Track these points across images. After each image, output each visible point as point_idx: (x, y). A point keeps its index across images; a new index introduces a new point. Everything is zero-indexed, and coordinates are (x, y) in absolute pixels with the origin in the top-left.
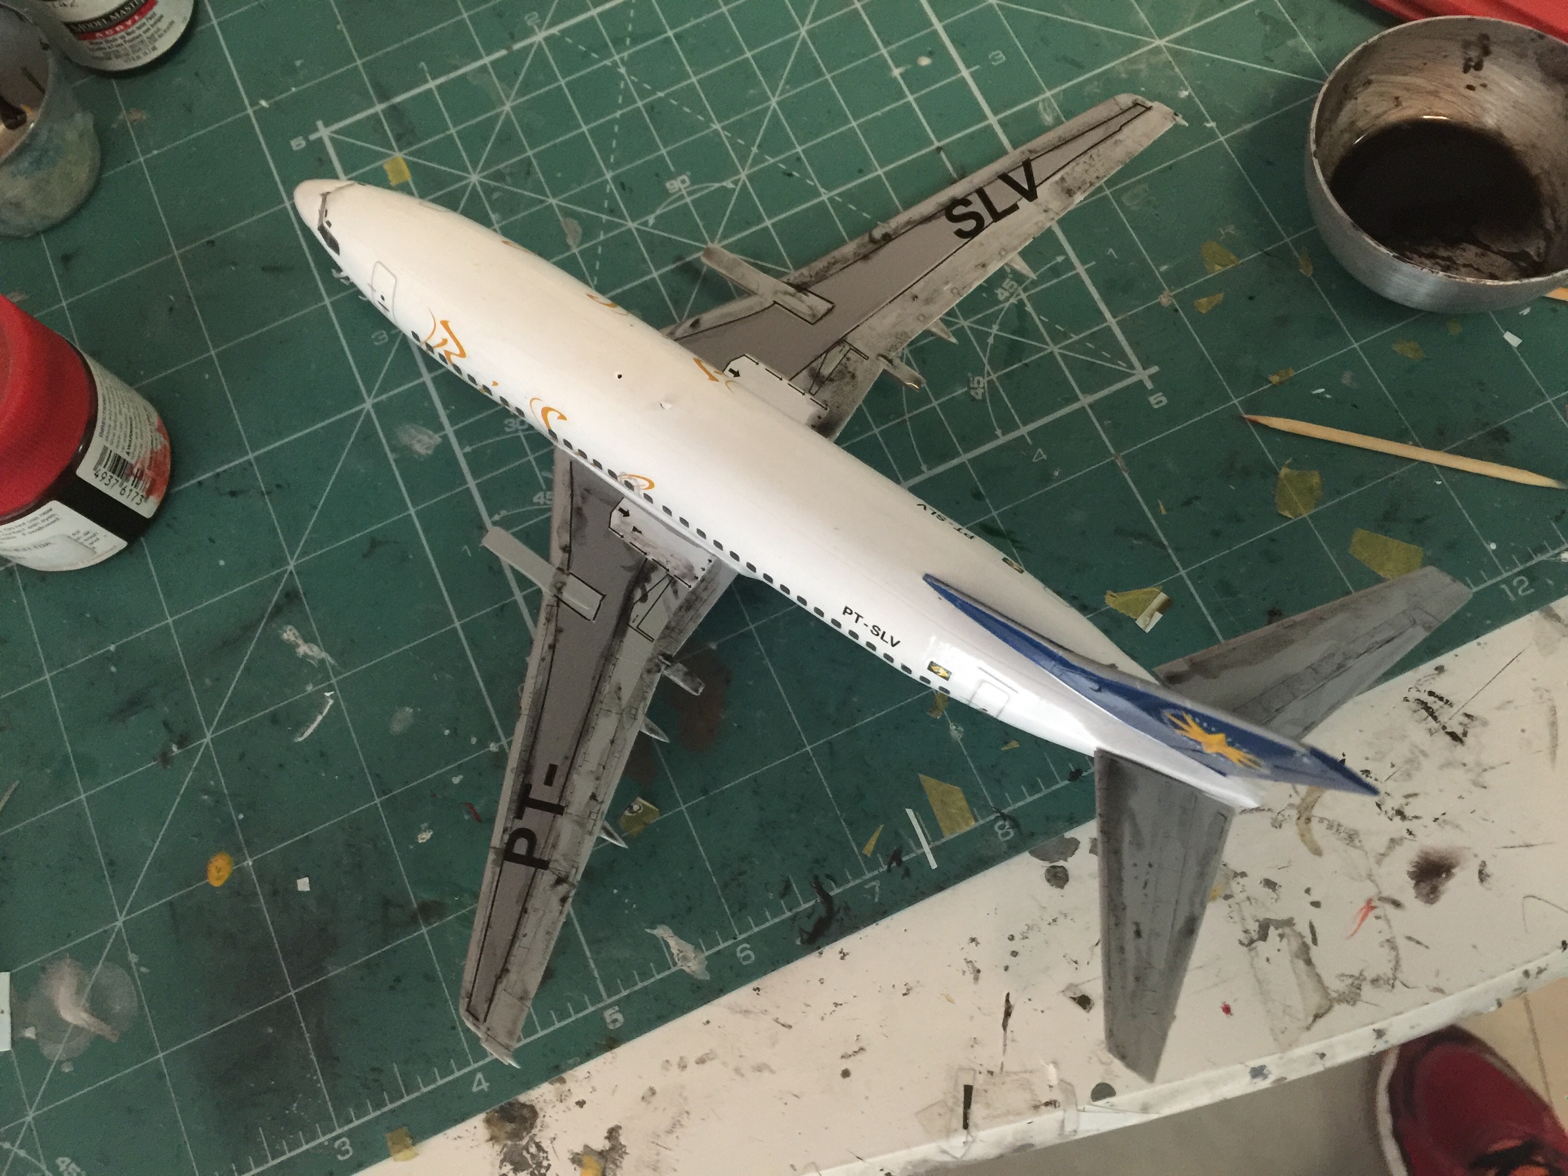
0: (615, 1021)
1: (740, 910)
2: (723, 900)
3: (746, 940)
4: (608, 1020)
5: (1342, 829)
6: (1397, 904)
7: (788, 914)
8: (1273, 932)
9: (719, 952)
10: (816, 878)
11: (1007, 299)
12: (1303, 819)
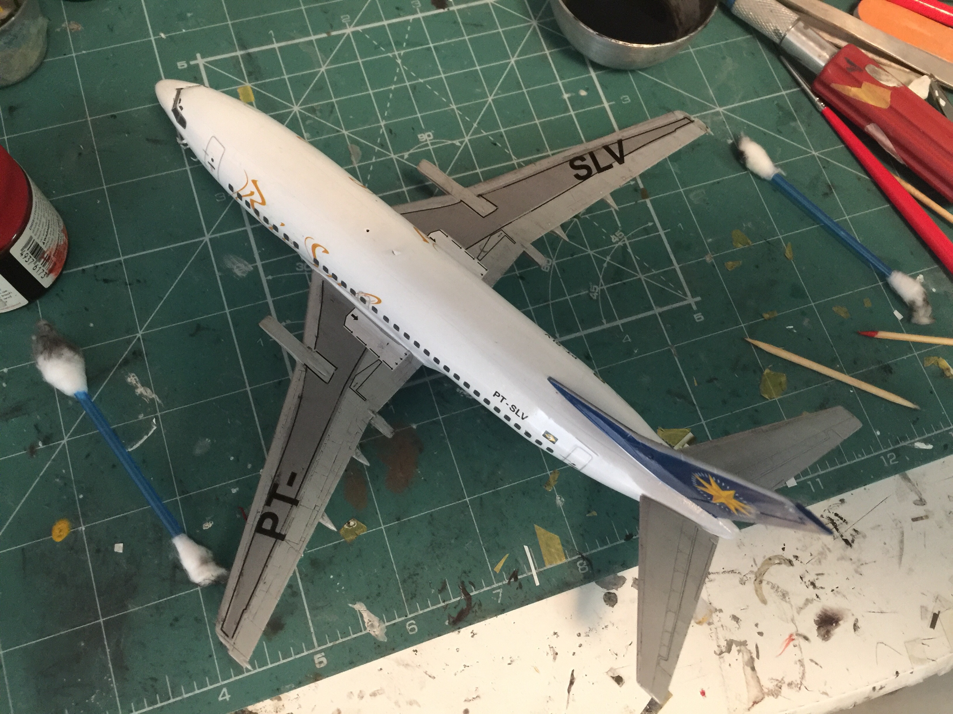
0: (321, 662)
1: (412, 598)
2: (402, 591)
3: (413, 618)
4: (317, 661)
5: (780, 590)
6: (806, 638)
7: (442, 604)
8: (734, 648)
9: (394, 624)
10: (463, 583)
11: (617, 242)
12: (758, 581)
